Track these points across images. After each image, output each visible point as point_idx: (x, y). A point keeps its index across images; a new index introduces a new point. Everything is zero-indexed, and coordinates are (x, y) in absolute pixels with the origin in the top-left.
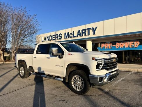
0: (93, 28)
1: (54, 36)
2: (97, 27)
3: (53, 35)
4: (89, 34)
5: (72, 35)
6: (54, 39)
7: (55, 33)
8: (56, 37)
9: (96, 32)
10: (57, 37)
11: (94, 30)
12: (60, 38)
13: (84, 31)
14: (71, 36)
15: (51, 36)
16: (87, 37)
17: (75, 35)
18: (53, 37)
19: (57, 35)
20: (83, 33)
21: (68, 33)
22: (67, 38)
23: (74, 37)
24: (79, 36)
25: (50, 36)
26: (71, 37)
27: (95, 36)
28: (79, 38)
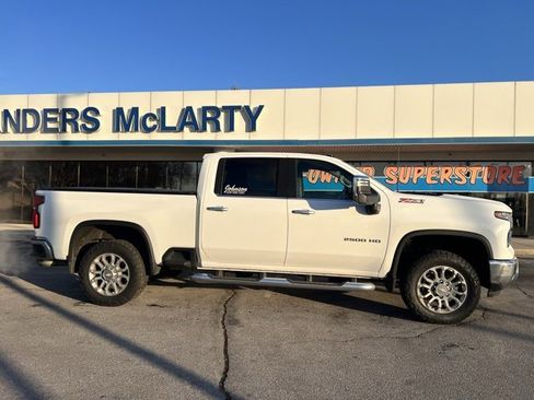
0: (247, 108)
1: (49, 116)
2: (261, 108)
3: (46, 111)
4: (231, 128)
5: (155, 123)
6: (50, 125)
7: (61, 100)
8: (65, 121)
9: (258, 121)
10: (73, 121)
11: (251, 117)
12: (89, 126)
13: (209, 115)
14: (150, 124)
15: (33, 112)
16: (223, 136)
17: (168, 124)
18: (47, 120)
19: (74, 111)
20: (205, 119)
21: (135, 111)
22: (127, 130)
23: (165, 129)
24: (186, 129)
25: (25, 111)
26: (148, 130)
27: (254, 136)
28: (186, 139)
